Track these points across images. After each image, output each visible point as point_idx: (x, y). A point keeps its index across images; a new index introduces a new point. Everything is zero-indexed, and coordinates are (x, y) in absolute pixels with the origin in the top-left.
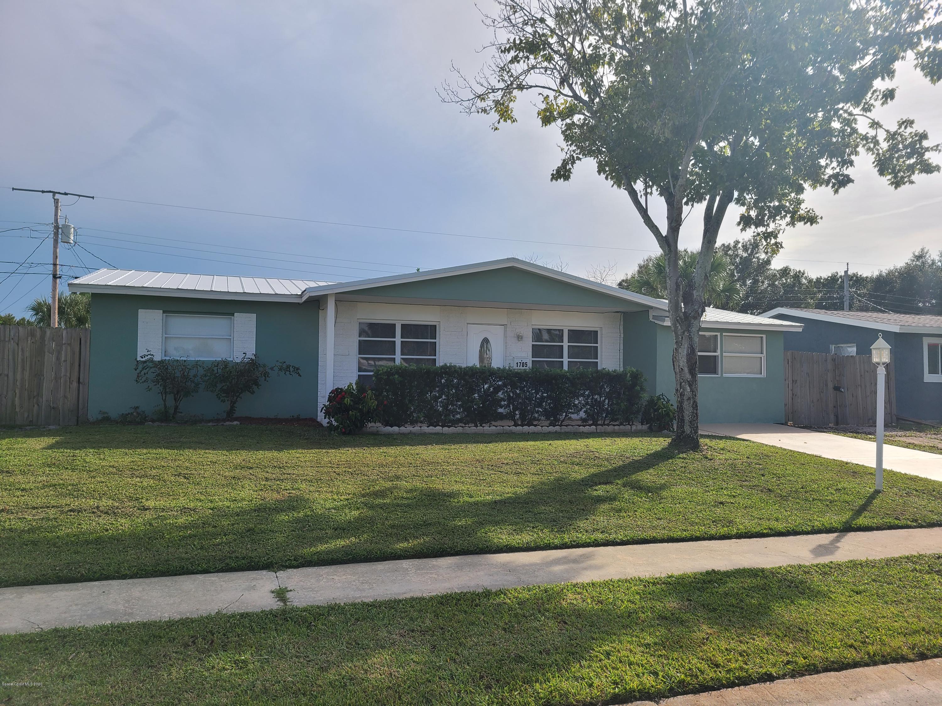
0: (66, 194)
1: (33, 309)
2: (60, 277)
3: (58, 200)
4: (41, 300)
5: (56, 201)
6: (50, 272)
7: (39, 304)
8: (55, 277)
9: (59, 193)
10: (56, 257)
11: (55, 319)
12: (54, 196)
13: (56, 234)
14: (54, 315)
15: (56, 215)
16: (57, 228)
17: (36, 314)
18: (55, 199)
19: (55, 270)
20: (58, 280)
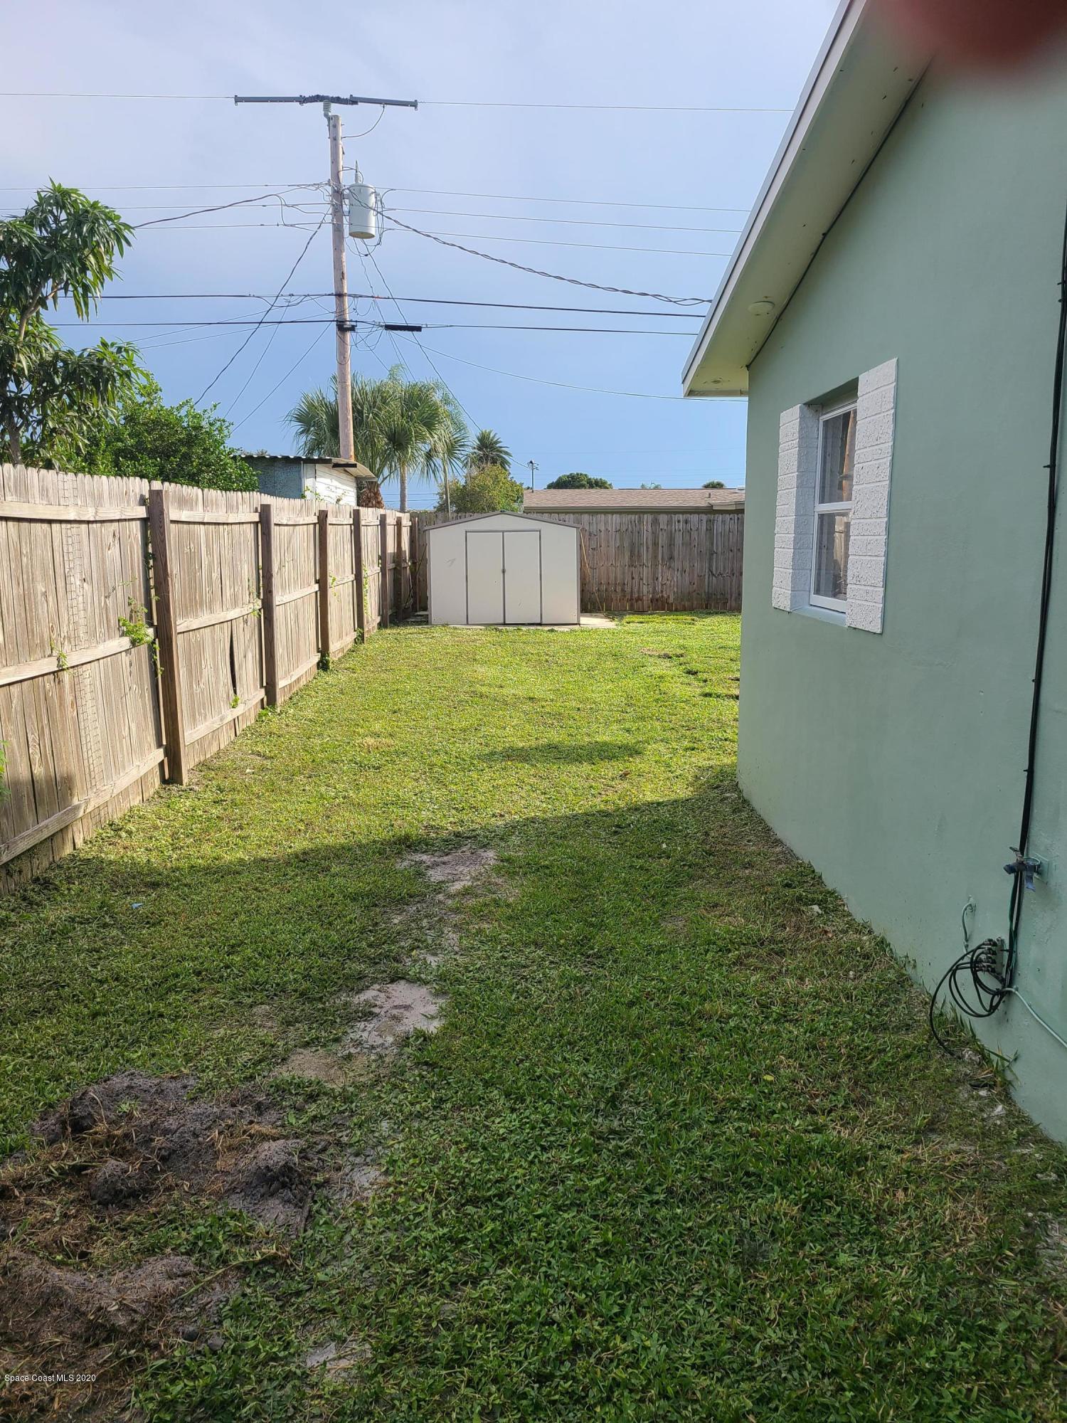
0: (353, 101)
1: (300, 419)
2: (353, 329)
3: (336, 117)
4: (312, 395)
5: (333, 122)
6: (332, 317)
7: (311, 406)
8: (342, 328)
9: (338, 100)
10: (340, 276)
11: (347, 436)
12: (326, 108)
13: (337, 212)
14: (346, 426)
15: (335, 161)
16: (338, 194)
17: (306, 431)
18: (329, 119)
19: (341, 310)
20: (349, 334)
